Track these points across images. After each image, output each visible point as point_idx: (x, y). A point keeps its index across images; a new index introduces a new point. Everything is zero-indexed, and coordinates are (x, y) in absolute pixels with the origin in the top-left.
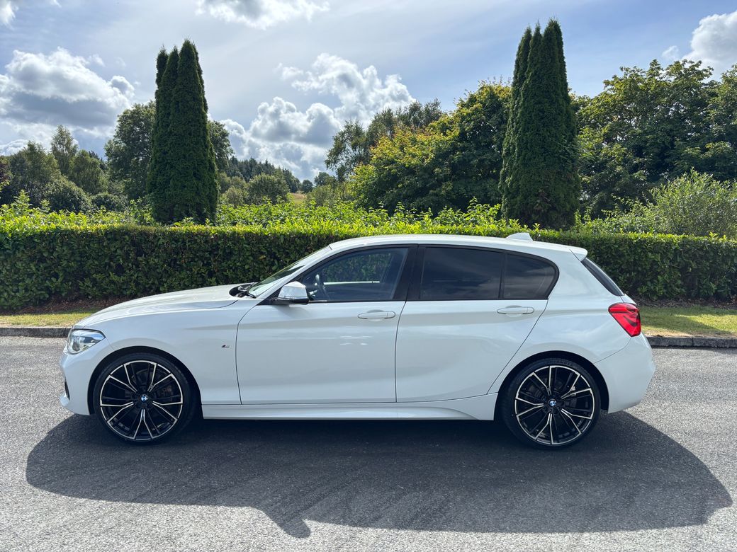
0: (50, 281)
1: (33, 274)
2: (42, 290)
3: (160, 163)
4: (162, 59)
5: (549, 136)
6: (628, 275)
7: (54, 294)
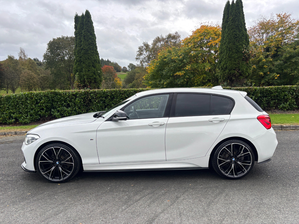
0: (41, 111)
1: (33, 109)
2: (37, 115)
3: (79, 61)
4: (77, 18)
5: (239, 45)
6: (274, 101)
7: (42, 117)
